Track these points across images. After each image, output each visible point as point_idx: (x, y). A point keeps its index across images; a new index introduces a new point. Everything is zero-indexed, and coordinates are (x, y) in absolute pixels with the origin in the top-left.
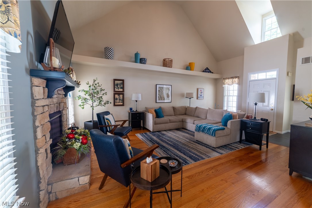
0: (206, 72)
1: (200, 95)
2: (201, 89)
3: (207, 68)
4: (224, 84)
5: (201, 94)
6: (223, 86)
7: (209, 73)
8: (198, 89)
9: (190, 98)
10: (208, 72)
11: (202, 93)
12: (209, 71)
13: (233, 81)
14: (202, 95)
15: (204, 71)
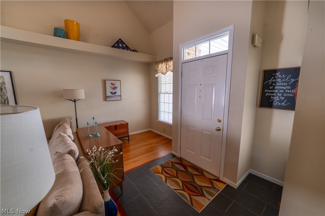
0: (118, 47)
1: (112, 93)
2: (113, 82)
3: (120, 39)
4: (156, 72)
5: (115, 91)
6: (156, 76)
7: (126, 50)
8: (104, 82)
9: (75, 101)
10: (123, 48)
11: (115, 88)
12: (124, 45)
13: (167, 66)
14: (115, 93)
15: (114, 45)
